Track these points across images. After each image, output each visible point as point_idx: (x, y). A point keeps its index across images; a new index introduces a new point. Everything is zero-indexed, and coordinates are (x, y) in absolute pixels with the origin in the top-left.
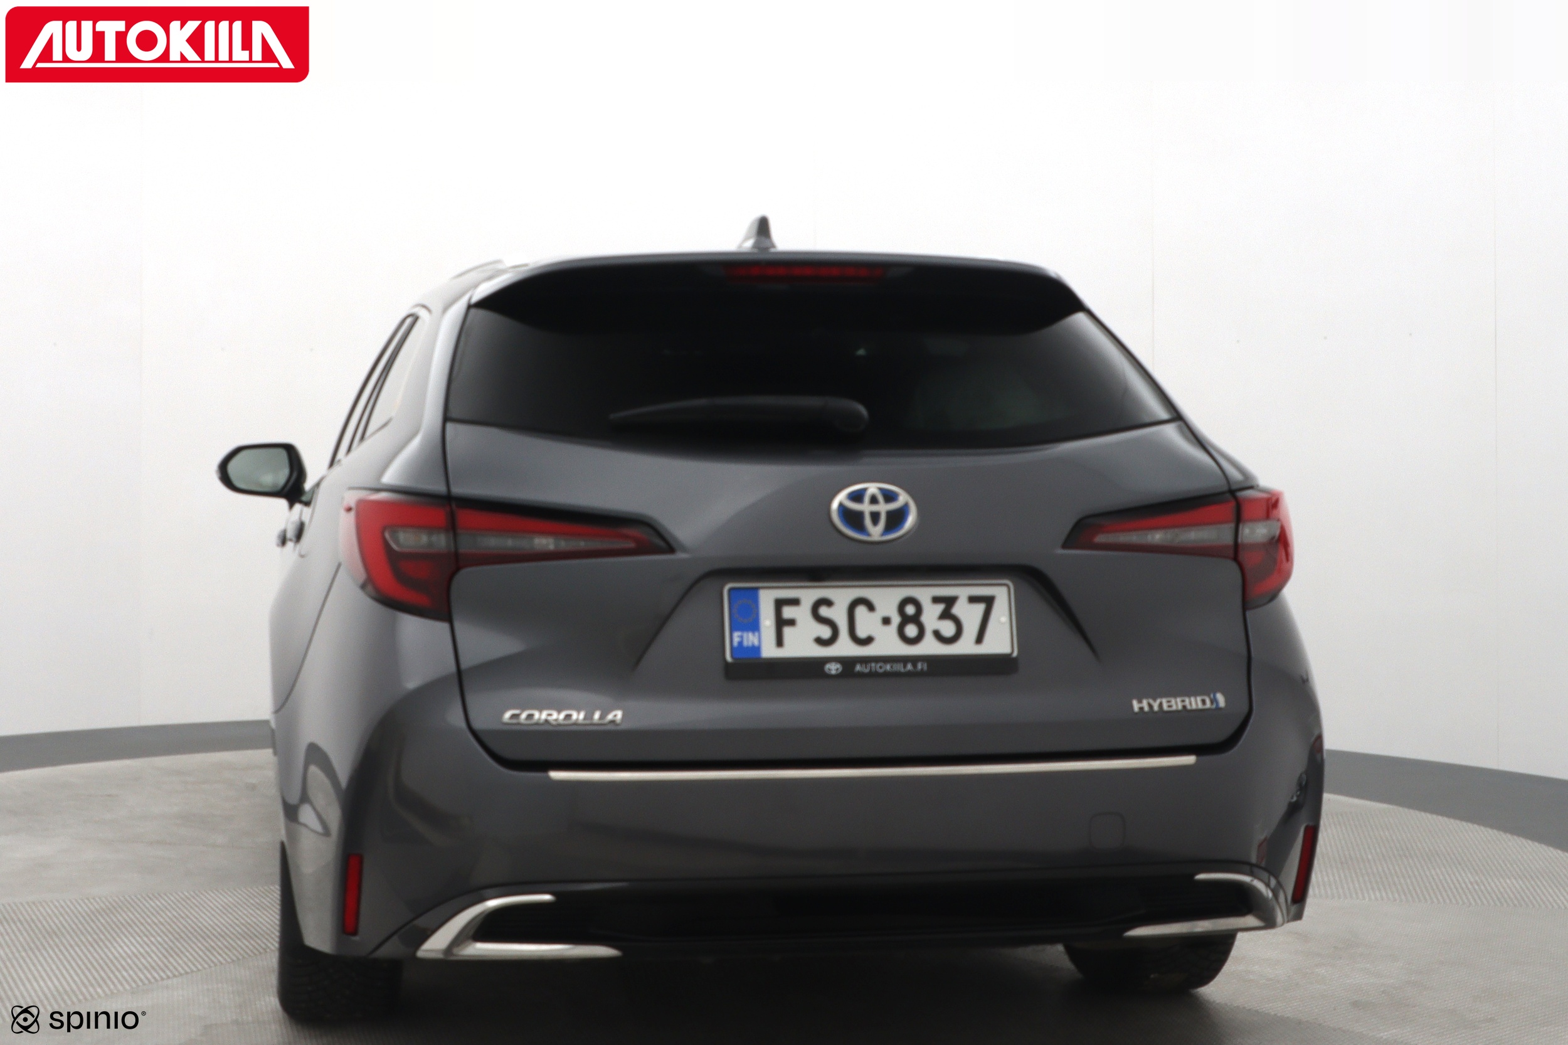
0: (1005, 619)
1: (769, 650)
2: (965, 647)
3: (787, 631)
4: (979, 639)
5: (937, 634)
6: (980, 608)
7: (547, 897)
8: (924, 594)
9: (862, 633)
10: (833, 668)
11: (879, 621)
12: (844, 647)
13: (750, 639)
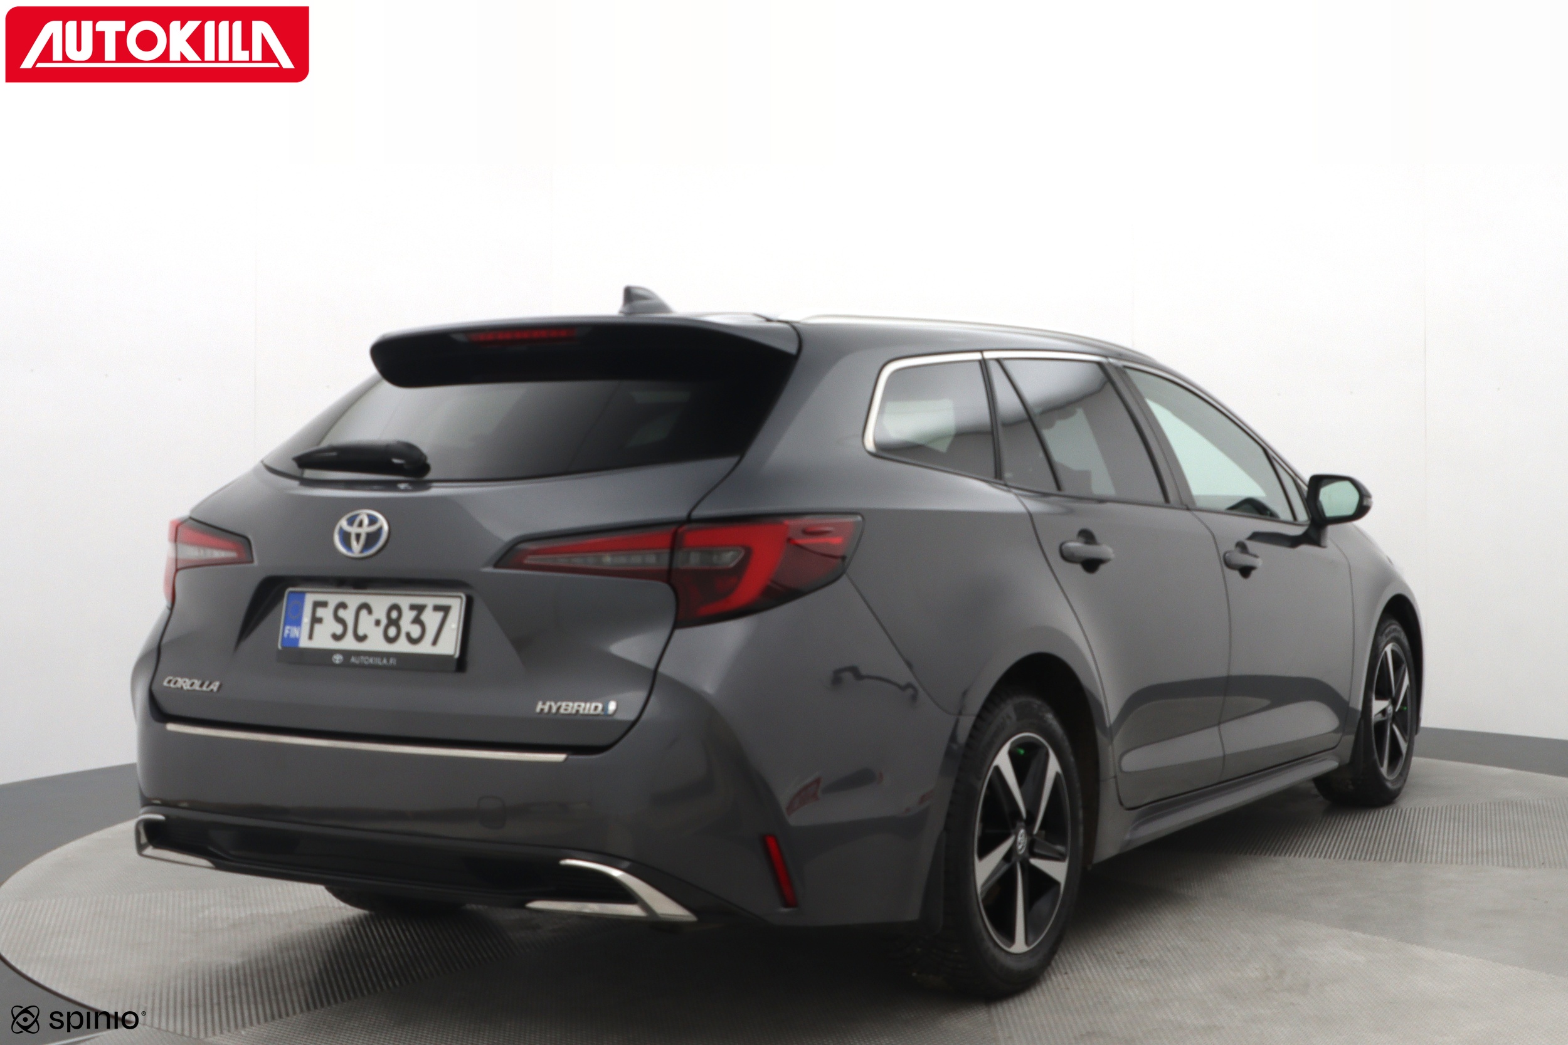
0: (454, 626)
1: (304, 643)
2: (425, 648)
3: (317, 627)
4: (435, 642)
5: (408, 635)
6: (440, 615)
7: (160, 817)
8: (405, 602)
9: (361, 632)
10: (338, 659)
11: (373, 622)
12: (349, 643)
13: (293, 632)
